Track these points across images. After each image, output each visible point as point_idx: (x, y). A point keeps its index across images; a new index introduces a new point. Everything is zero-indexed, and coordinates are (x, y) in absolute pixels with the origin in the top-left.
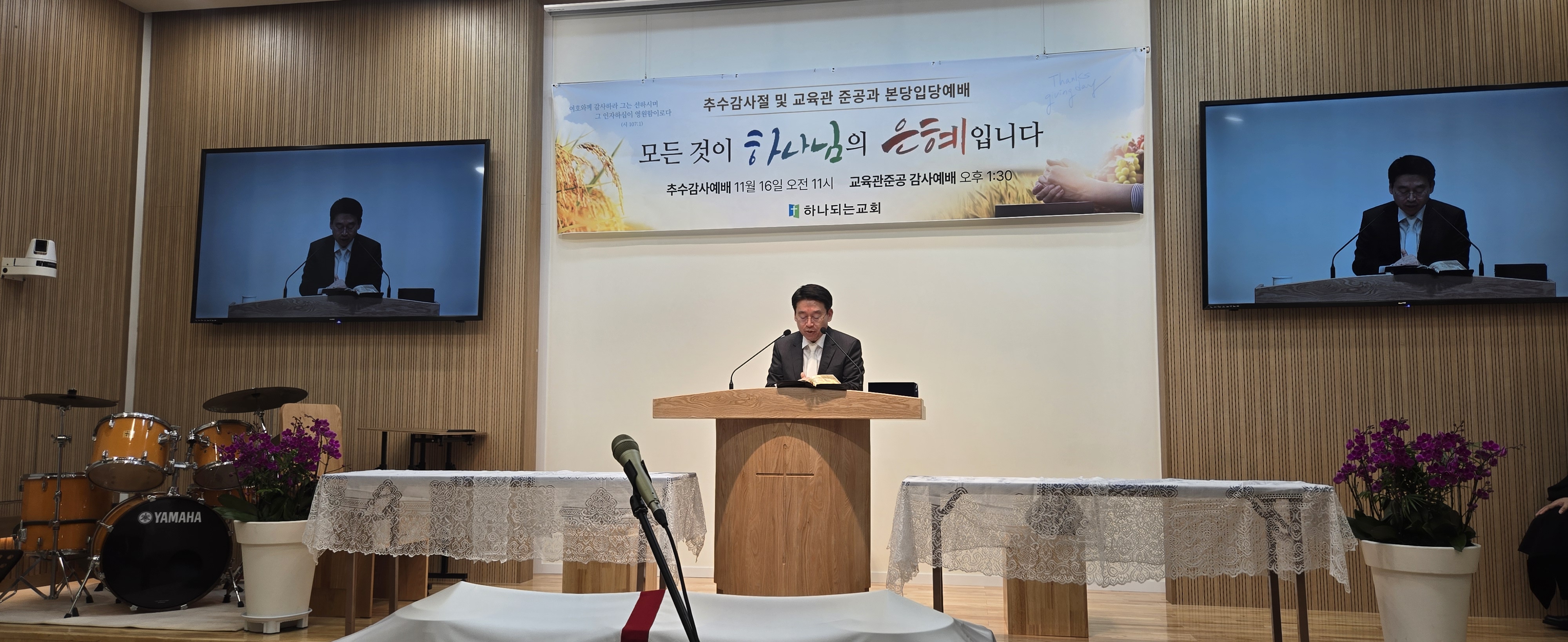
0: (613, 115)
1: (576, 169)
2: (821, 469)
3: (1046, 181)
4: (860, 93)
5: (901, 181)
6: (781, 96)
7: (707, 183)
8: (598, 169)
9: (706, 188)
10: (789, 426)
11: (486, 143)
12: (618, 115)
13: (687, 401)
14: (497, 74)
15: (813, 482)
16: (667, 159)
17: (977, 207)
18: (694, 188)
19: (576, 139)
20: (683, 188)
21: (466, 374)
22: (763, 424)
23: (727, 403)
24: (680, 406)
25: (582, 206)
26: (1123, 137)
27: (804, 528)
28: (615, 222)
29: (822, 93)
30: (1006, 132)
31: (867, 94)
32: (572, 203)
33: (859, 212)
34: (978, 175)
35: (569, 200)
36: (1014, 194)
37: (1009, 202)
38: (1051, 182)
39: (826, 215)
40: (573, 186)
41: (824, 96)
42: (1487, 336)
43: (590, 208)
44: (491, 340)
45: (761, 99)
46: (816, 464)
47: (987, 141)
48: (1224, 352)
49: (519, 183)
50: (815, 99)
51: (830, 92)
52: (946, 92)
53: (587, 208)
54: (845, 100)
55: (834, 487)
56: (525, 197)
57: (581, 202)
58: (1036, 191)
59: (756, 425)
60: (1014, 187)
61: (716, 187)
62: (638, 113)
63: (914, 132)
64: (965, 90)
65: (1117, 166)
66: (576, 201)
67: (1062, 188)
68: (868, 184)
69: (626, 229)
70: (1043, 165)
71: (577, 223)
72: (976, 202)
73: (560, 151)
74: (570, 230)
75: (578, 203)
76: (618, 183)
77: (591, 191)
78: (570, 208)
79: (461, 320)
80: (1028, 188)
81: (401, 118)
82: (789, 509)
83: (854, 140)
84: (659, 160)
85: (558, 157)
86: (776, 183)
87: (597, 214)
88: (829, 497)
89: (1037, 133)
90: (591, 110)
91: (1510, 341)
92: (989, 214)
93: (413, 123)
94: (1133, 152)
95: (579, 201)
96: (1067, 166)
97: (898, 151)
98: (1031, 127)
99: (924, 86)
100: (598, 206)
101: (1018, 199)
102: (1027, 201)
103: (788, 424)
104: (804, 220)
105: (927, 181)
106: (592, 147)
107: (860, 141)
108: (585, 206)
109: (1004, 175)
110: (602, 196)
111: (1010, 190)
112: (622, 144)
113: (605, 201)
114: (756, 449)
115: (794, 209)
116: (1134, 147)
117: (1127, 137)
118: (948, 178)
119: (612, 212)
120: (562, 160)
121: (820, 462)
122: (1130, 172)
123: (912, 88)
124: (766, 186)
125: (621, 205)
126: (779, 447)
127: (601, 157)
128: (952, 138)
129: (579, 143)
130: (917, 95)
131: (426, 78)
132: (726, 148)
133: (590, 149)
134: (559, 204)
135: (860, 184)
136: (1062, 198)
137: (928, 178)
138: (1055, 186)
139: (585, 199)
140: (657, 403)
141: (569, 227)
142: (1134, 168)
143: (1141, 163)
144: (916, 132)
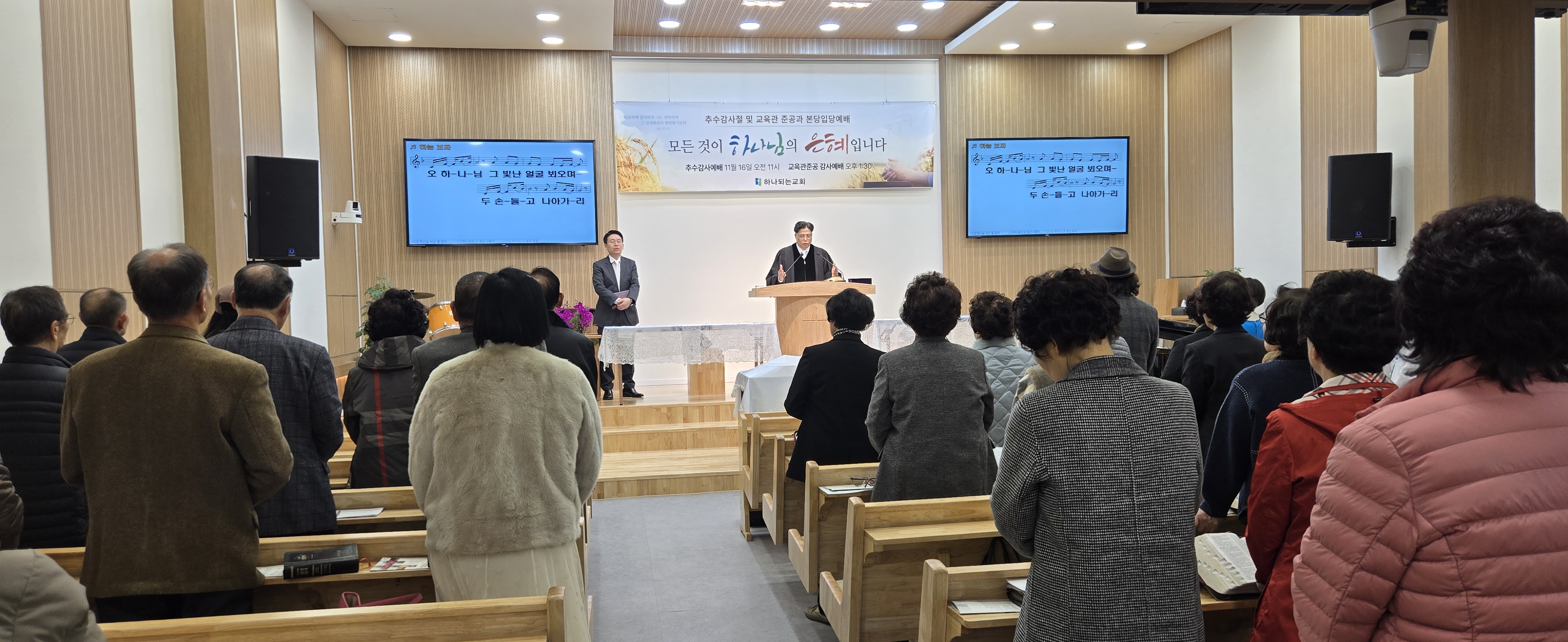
0: (651, 123)
1: (631, 154)
3: (888, 169)
4: (793, 117)
5: (815, 167)
6: (749, 116)
7: (709, 165)
8: (644, 154)
9: (709, 168)
10: (818, 298)
11: (593, 142)
12: (655, 123)
16: (685, 150)
17: (855, 182)
18: (701, 168)
19: (629, 136)
20: (695, 167)
22: (805, 298)
25: (635, 176)
26: (926, 148)
28: (656, 186)
29: (772, 116)
30: (868, 143)
31: (796, 118)
32: (629, 174)
33: (793, 183)
34: (855, 166)
35: (627, 172)
36: (872, 176)
37: (870, 180)
38: (891, 170)
39: (776, 184)
40: (629, 164)
41: (773, 118)
43: (640, 177)
45: (738, 118)
47: (859, 147)
50: (768, 120)
51: (777, 116)
52: (838, 120)
53: (638, 177)
54: (785, 121)
58: (883, 175)
59: (802, 299)
61: (714, 167)
62: (667, 122)
64: (847, 119)
66: (631, 173)
67: (896, 174)
68: (798, 168)
69: (661, 190)
70: (886, 161)
71: (633, 186)
72: (854, 180)
73: (619, 142)
74: (631, 190)
75: (633, 174)
76: (656, 163)
77: (640, 167)
78: (628, 177)
79: (584, 244)
80: (879, 173)
83: (790, 143)
84: (680, 150)
85: (618, 146)
86: (748, 165)
87: (645, 181)
89: (884, 144)
90: (638, 118)
92: (861, 186)
94: (929, 156)
96: (898, 162)
97: (813, 151)
98: (881, 141)
99: (827, 116)
100: (645, 176)
101: (875, 179)
104: (764, 187)
105: (829, 168)
107: (793, 144)
109: (867, 166)
110: (647, 170)
111: (870, 174)
112: (658, 141)
113: (649, 173)
114: (802, 309)
115: (758, 181)
116: (930, 153)
118: (839, 166)
119: (654, 179)
120: (621, 148)
123: (820, 116)
124: (742, 167)
125: (659, 176)
126: (814, 308)
127: (645, 147)
128: (841, 145)
129: (631, 138)
130: (823, 121)
132: (719, 145)
133: (638, 142)
134: (620, 174)
135: (794, 168)
136: (896, 179)
137: (829, 166)
138: (893, 172)
139: (637, 172)
141: (628, 188)
142: (929, 164)
143: (933, 162)
144: (822, 141)
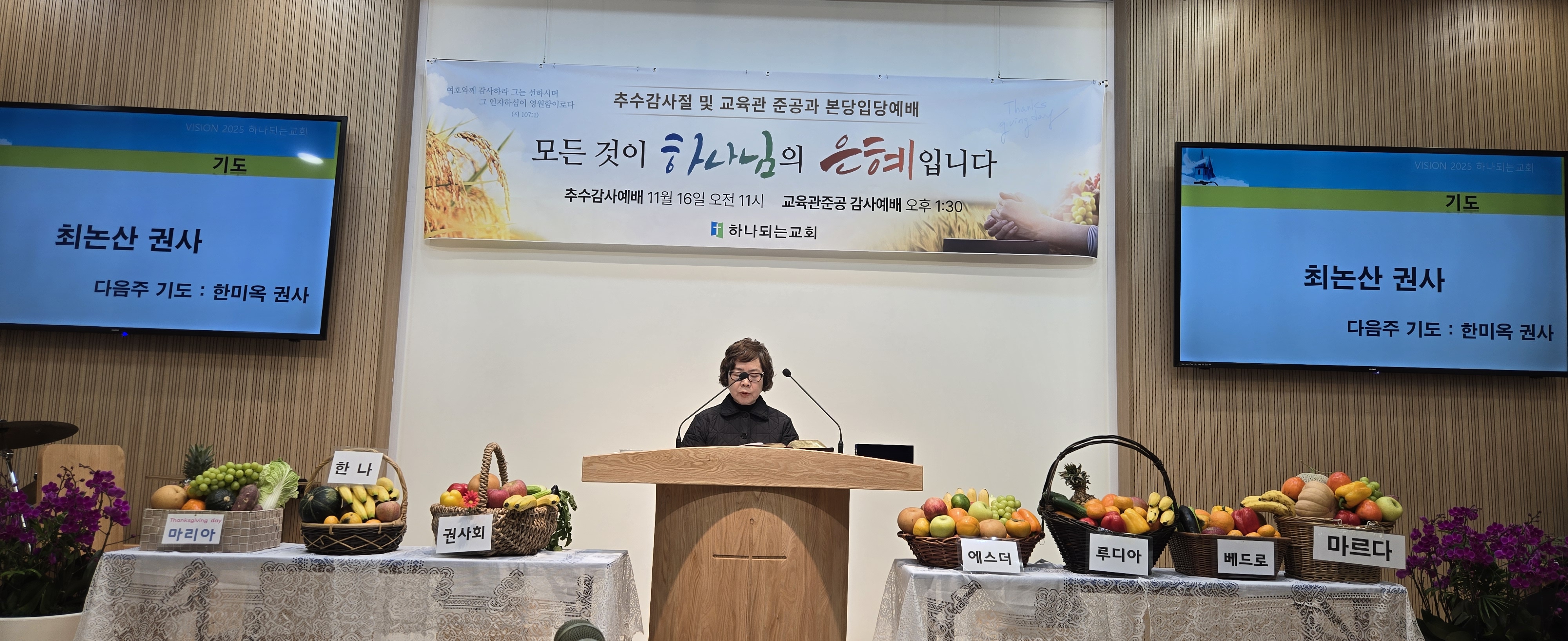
0: (501, 101)
1: (452, 163)
2: (795, 550)
3: (999, 216)
4: (798, 102)
5: (841, 205)
6: (706, 97)
7: (615, 190)
8: (480, 165)
9: (614, 196)
10: (758, 496)
11: (343, 120)
12: (508, 102)
13: (628, 461)
14: (360, 38)
15: (786, 566)
16: (566, 158)
17: (924, 240)
18: (598, 195)
19: (454, 126)
20: (584, 194)
21: (297, 407)
22: (724, 493)
23: (680, 465)
24: (618, 468)
25: (458, 206)
26: (1080, 174)
27: (773, 626)
28: (499, 229)
29: (754, 98)
30: (957, 159)
31: (805, 104)
32: (445, 202)
33: (793, 236)
34: (925, 204)
35: (441, 198)
36: (964, 227)
37: (958, 236)
38: (1004, 217)
39: (754, 237)
40: (447, 183)
41: (756, 102)
42: (1448, 408)
43: (467, 210)
44: (334, 364)
45: (683, 98)
46: (789, 545)
47: (936, 167)
48: (1191, 413)
49: (382, 174)
50: (746, 105)
51: (763, 98)
52: (893, 110)
53: (464, 209)
54: (780, 109)
55: (809, 573)
56: (389, 191)
57: (456, 202)
58: (988, 226)
59: (714, 494)
60: (965, 220)
61: (626, 196)
62: (534, 102)
63: (856, 151)
64: (913, 109)
65: (1073, 205)
66: (449, 200)
67: (1015, 224)
68: (804, 205)
69: (511, 238)
70: (995, 198)
71: (450, 227)
72: (923, 234)
73: (432, 139)
74: (441, 235)
75: (453, 203)
76: (504, 182)
77: (469, 190)
78: (442, 209)
79: (295, 338)
80: (979, 222)
81: (228, 83)
82: (755, 601)
83: (789, 154)
84: (557, 159)
85: (430, 146)
86: (697, 196)
87: (477, 218)
88: (804, 586)
89: (990, 162)
90: (474, 93)
91: (1470, 414)
92: (937, 247)
93: (243, 89)
94: (1090, 191)
95: (454, 200)
96: (1021, 201)
97: (838, 171)
98: (984, 156)
99: (869, 101)
100: (478, 207)
101: (968, 233)
102: (978, 235)
103: (757, 493)
104: (728, 241)
105: (870, 207)
106: (473, 138)
107: (795, 156)
108: (462, 207)
109: (953, 206)
110: (483, 196)
111: (959, 223)
112: (510, 138)
113: (487, 203)
114: (713, 524)
115: (717, 227)
116: (1091, 186)
117: (1084, 175)
118: (892, 205)
119: (495, 216)
120: (435, 150)
121: (794, 542)
122: (1087, 212)
123: (856, 102)
124: (685, 199)
125: (507, 209)
126: (744, 522)
127: (485, 151)
128: (899, 161)
129: (457, 131)
130: (861, 110)
131: (264, 36)
132: (639, 151)
133: (470, 139)
134: (428, 203)
135: (795, 204)
136: (1015, 235)
137: (870, 203)
138: (1009, 222)
139: (462, 198)
140: (589, 462)
141: (439, 231)
142: (1090, 208)
143: (1097, 204)
144: (859, 151)
